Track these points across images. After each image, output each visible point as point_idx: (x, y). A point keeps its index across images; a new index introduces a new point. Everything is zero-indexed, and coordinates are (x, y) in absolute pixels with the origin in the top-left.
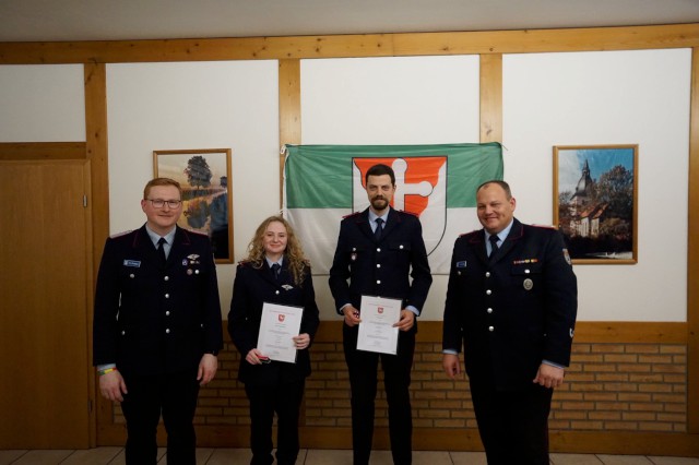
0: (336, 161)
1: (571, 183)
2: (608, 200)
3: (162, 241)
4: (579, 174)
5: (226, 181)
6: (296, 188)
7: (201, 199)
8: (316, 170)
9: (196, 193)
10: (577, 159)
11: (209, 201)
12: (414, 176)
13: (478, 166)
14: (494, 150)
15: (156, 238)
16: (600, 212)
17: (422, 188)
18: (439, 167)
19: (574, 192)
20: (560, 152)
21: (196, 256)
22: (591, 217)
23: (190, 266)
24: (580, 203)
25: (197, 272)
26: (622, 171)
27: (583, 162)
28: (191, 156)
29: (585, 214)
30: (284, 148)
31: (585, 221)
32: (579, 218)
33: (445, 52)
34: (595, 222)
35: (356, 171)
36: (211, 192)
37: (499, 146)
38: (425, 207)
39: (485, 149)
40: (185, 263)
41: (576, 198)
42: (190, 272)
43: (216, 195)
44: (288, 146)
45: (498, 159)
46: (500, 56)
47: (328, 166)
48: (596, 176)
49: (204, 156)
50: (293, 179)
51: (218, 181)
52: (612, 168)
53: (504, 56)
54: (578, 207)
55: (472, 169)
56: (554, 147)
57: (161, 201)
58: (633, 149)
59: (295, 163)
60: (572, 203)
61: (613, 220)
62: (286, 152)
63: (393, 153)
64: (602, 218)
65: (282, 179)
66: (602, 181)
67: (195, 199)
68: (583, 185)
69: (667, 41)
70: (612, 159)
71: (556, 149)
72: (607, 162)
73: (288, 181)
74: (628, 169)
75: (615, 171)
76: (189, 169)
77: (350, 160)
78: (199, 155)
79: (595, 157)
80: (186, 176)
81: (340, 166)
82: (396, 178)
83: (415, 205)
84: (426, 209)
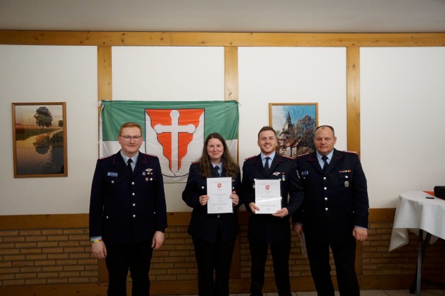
0: (134, 111)
1: (280, 125)
2: (301, 135)
3: (130, 161)
4: (285, 120)
5: (62, 124)
6: (109, 128)
7: (45, 135)
8: (120, 116)
9: (42, 131)
10: (283, 111)
11: (51, 136)
12: (184, 121)
13: (223, 116)
14: (234, 105)
15: (126, 159)
16: (297, 143)
17: (189, 128)
18: (200, 115)
19: (282, 131)
20: (273, 107)
21: (151, 170)
22: (292, 146)
24: (285, 138)
26: (310, 119)
27: (287, 113)
28: (38, 107)
29: (288, 144)
30: (100, 102)
31: (289, 149)
32: (285, 147)
33: (203, 44)
34: (295, 149)
35: (148, 118)
36: (52, 130)
37: (236, 103)
38: (191, 140)
39: (227, 104)
41: (283, 135)
43: (56, 132)
44: (103, 101)
45: (236, 110)
46: (236, 47)
47: (129, 114)
48: (294, 122)
49: (47, 107)
50: (107, 122)
51: (57, 123)
52: (304, 117)
53: (239, 48)
54: (284, 140)
55: (220, 117)
56: (269, 104)
57: (129, 137)
58: (316, 105)
59: (108, 112)
60: (280, 138)
61: (305, 148)
62: (101, 105)
63: (171, 106)
64: (298, 147)
65: (99, 122)
66: (298, 125)
67: (42, 135)
68: (286, 127)
69: (333, 43)
70: (303, 111)
71: (271, 105)
72: (301, 113)
73: (103, 123)
74: (313, 117)
75: (305, 118)
76: (37, 115)
77: (143, 110)
78: (44, 106)
79: (293, 110)
80: (35, 120)
81: (137, 114)
82: (173, 122)
83: (185, 139)
84: (192, 142)
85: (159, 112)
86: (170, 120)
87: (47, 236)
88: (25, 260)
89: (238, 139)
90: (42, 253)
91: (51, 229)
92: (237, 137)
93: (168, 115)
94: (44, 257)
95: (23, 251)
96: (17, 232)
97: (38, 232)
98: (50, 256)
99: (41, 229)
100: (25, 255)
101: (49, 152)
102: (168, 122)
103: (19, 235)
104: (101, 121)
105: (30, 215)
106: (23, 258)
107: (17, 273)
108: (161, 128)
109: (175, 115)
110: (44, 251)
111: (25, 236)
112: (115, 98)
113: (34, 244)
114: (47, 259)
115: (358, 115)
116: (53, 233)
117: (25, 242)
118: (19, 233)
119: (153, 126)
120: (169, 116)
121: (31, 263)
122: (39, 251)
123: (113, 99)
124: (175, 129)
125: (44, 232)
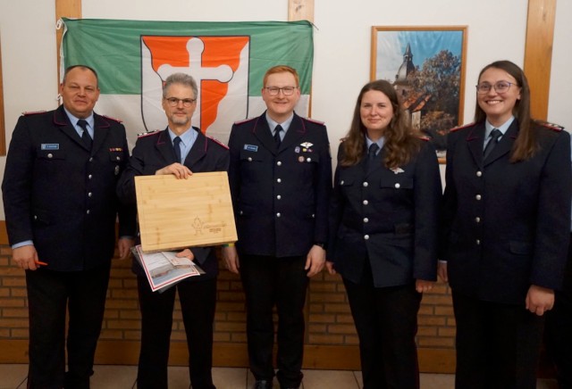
0: (122, 39)
1: (391, 69)
2: (431, 88)
3: (279, 128)
4: (401, 60)
8: (97, 47)
10: (398, 42)
12: (212, 59)
13: (284, 49)
14: (303, 29)
15: (273, 124)
16: (423, 104)
17: (221, 73)
18: (241, 49)
19: (394, 80)
20: (380, 33)
21: (310, 145)
22: (412, 110)
23: (302, 153)
24: (400, 93)
25: (309, 160)
26: (449, 57)
27: (405, 46)
29: (406, 106)
30: (60, 22)
34: (416, 115)
35: (146, 52)
37: (310, 25)
38: (224, 94)
39: (294, 28)
40: (297, 150)
42: (301, 159)
44: (65, 20)
45: (309, 39)
47: (114, 45)
48: (419, 62)
50: (73, 59)
52: (438, 52)
55: (278, 52)
56: (373, 27)
57: (277, 89)
58: (463, 30)
59: (74, 39)
61: (436, 114)
62: (63, 26)
63: (188, 31)
64: (424, 112)
65: (59, 58)
66: (425, 68)
68: (403, 73)
70: (438, 42)
71: (375, 30)
72: (433, 46)
73: (67, 60)
74: (456, 54)
75: (440, 56)
77: (138, 38)
79: (419, 40)
81: (125, 44)
82: (191, 60)
84: (225, 98)
85: (167, 41)
86: (187, 56)
89: (310, 93)
92: (309, 91)
93: (183, 47)
104: (62, 56)
109: (195, 47)
112: (86, 14)
119: (155, 67)
120: (184, 50)
123: (84, 16)
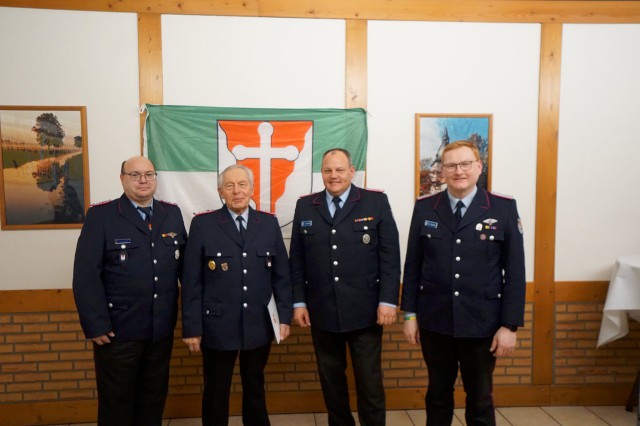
0: (198, 123)
4: (439, 141)
5: (80, 141)
6: (158, 150)
7: (53, 159)
8: (181, 132)
9: (47, 154)
10: (437, 126)
11: (62, 161)
13: (343, 131)
14: (359, 116)
17: (288, 152)
18: (305, 132)
19: (434, 159)
20: (422, 119)
26: (479, 139)
27: (443, 130)
28: (40, 113)
30: (144, 107)
33: (312, 15)
35: (222, 134)
36: (64, 152)
37: (364, 112)
38: (291, 171)
39: (349, 114)
41: (436, 164)
43: (70, 156)
44: (148, 106)
45: (363, 124)
46: (365, 21)
47: (192, 128)
49: (55, 113)
50: (155, 141)
51: (73, 142)
53: (369, 22)
54: (438, 173)
55: (337, 134)
56: (416, 115)
58: (489, 117)
59: (156, 124)
60: (432, 169)
62: (146, 110)
63: (259, 116)
65: (142, 140)
67: (46, 160)
69: (520, 16)
71: (418, 117)
73: (149, 142)
74: (484, 137)
75: (471, 138)
76: (38, 127)
77: (215, 122)
78: (49, 112)
80: (34, 135)
81: (203, 128)
82: (262, 142)
83: (281, 169)
84: (292, 174)
85: (240, 125)
86: (258, 139)
87: (58, 323)
88: (23, 362)
89: (365, 170)
90: (51, 351)
91: (65, 312)
92: (364, 168)
93: (254, 130)
94: (54, 357)
95: (19, 348)
96: (9, 317)
97: (44, 318)
98: (63, 356)
99: (49, 313)
100: (22, 353)
101: (59, 188)
102: (254, 142)
103: (12, 323)
104: (145, 138)
105: (30, 291)
106: (18, 358)
107: (9, 383)
108: (243, 152)
109: (265, 131)
110: (55, 347)
111: (22, 324)
112: (169, 100)
113: (37, 337)
114: (59, 361)
115: (556, 135)
116: (69, 319)
117: (22, 333)
118: (12, 318)
119: (230, 147)
120: (256, 132)
121: (33, 367)
122: (45, 347)
123: (166, 103)
124: (266, 152)
125: (53, 318)
